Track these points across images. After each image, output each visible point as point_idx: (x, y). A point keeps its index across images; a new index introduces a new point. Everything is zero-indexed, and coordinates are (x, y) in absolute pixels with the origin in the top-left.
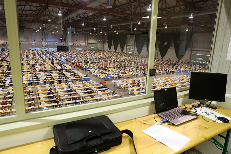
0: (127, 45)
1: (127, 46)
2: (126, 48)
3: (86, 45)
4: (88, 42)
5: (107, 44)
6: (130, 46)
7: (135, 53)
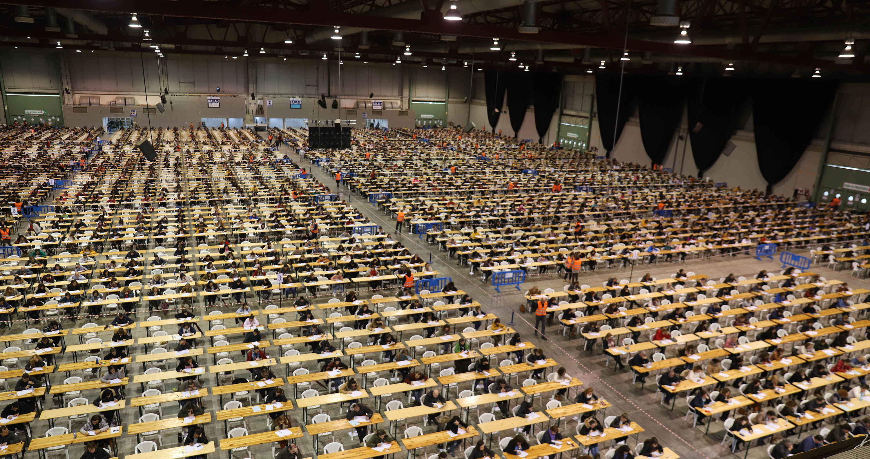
0: (562, 114)
2: (559, 125)
6: (574, 119)
7: (592, 148)
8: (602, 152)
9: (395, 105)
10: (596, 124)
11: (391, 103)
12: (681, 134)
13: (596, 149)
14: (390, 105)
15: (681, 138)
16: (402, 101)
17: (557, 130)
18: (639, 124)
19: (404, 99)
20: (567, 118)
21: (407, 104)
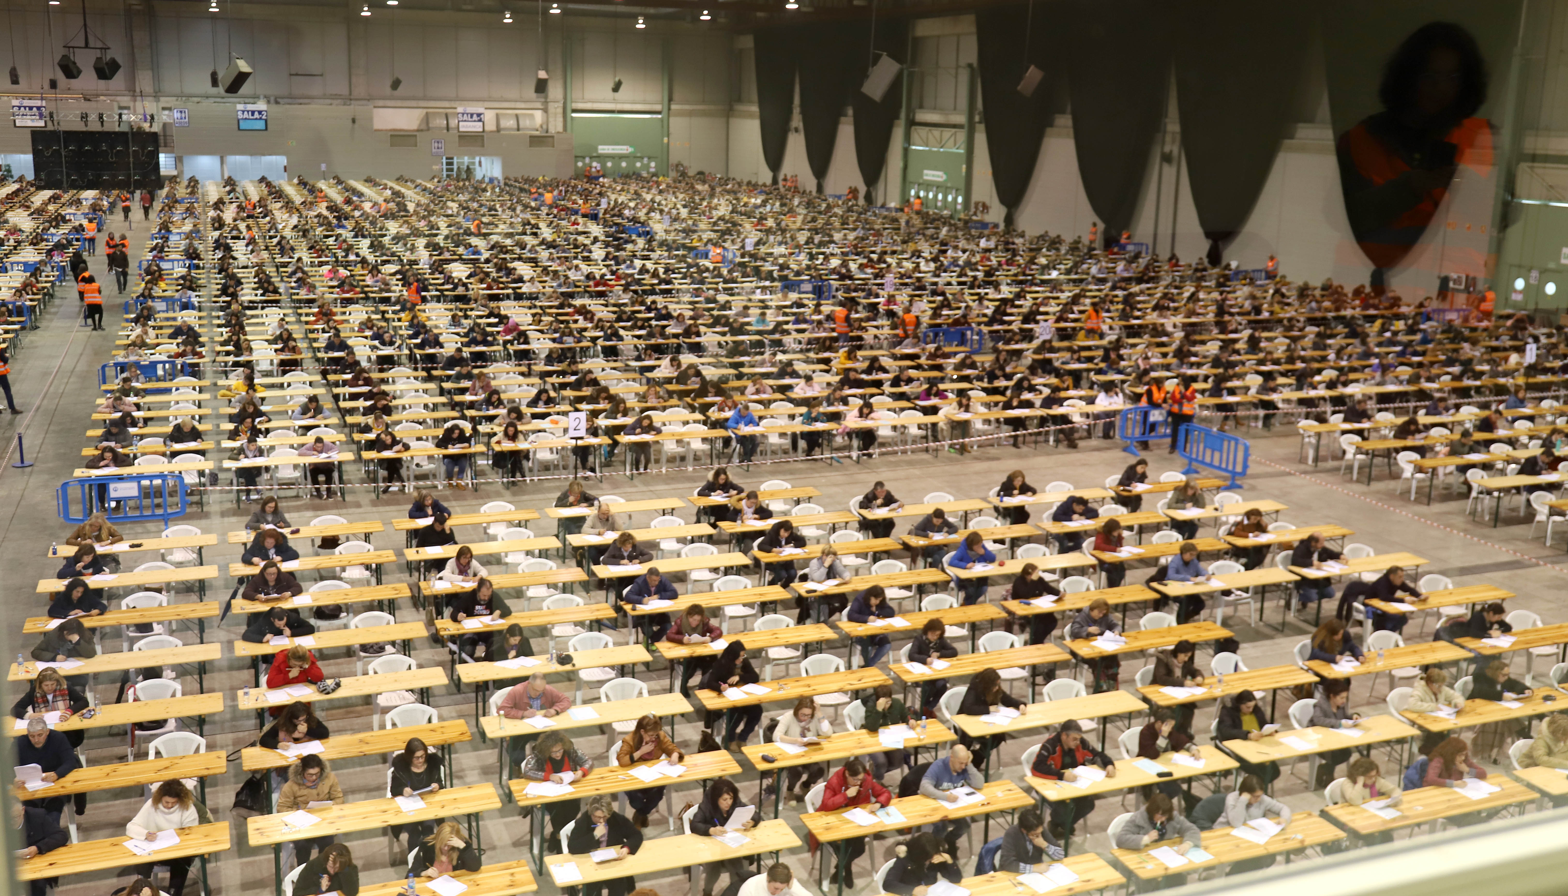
0: (912, 123)
1: (918, 133)
2: (906, 151)
3: (556, 126)
4: (576, 93)
5: (750, 116)
6: (936, 132)
7: (977, 204)
8: (996, 214)
9: (525, 123)
10: (981, 140)
11: (517, 116)
12: (1167, 149)
13: (985, 207)
14: (512, 123)
15: (1167, 158)
16: (545, 110)
17: (901, 164)
18: (1071, 131)
19: (551, 107)
20: (923, 131)
21: (560, 119)
